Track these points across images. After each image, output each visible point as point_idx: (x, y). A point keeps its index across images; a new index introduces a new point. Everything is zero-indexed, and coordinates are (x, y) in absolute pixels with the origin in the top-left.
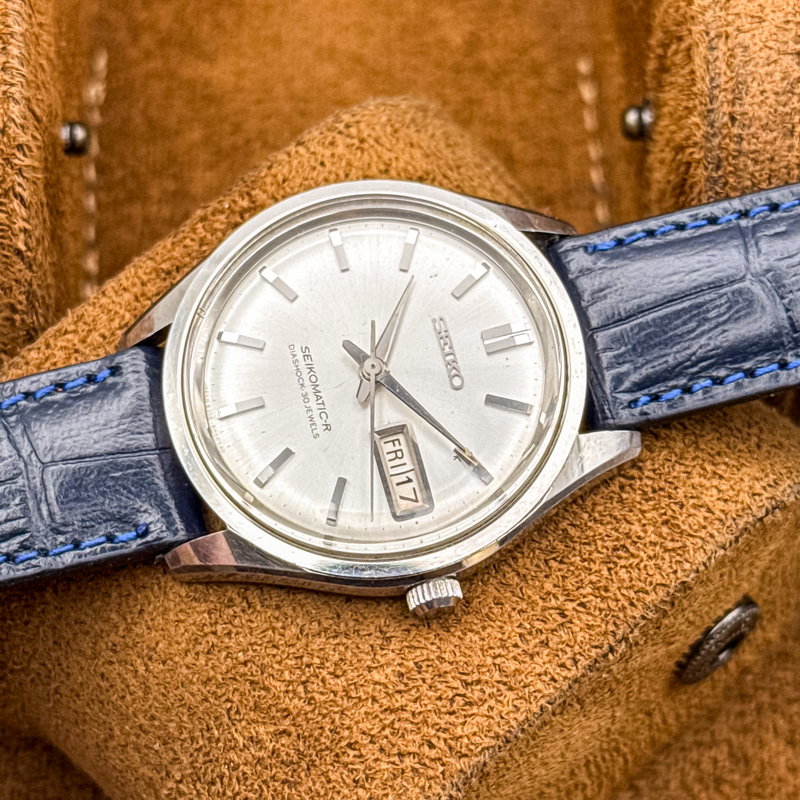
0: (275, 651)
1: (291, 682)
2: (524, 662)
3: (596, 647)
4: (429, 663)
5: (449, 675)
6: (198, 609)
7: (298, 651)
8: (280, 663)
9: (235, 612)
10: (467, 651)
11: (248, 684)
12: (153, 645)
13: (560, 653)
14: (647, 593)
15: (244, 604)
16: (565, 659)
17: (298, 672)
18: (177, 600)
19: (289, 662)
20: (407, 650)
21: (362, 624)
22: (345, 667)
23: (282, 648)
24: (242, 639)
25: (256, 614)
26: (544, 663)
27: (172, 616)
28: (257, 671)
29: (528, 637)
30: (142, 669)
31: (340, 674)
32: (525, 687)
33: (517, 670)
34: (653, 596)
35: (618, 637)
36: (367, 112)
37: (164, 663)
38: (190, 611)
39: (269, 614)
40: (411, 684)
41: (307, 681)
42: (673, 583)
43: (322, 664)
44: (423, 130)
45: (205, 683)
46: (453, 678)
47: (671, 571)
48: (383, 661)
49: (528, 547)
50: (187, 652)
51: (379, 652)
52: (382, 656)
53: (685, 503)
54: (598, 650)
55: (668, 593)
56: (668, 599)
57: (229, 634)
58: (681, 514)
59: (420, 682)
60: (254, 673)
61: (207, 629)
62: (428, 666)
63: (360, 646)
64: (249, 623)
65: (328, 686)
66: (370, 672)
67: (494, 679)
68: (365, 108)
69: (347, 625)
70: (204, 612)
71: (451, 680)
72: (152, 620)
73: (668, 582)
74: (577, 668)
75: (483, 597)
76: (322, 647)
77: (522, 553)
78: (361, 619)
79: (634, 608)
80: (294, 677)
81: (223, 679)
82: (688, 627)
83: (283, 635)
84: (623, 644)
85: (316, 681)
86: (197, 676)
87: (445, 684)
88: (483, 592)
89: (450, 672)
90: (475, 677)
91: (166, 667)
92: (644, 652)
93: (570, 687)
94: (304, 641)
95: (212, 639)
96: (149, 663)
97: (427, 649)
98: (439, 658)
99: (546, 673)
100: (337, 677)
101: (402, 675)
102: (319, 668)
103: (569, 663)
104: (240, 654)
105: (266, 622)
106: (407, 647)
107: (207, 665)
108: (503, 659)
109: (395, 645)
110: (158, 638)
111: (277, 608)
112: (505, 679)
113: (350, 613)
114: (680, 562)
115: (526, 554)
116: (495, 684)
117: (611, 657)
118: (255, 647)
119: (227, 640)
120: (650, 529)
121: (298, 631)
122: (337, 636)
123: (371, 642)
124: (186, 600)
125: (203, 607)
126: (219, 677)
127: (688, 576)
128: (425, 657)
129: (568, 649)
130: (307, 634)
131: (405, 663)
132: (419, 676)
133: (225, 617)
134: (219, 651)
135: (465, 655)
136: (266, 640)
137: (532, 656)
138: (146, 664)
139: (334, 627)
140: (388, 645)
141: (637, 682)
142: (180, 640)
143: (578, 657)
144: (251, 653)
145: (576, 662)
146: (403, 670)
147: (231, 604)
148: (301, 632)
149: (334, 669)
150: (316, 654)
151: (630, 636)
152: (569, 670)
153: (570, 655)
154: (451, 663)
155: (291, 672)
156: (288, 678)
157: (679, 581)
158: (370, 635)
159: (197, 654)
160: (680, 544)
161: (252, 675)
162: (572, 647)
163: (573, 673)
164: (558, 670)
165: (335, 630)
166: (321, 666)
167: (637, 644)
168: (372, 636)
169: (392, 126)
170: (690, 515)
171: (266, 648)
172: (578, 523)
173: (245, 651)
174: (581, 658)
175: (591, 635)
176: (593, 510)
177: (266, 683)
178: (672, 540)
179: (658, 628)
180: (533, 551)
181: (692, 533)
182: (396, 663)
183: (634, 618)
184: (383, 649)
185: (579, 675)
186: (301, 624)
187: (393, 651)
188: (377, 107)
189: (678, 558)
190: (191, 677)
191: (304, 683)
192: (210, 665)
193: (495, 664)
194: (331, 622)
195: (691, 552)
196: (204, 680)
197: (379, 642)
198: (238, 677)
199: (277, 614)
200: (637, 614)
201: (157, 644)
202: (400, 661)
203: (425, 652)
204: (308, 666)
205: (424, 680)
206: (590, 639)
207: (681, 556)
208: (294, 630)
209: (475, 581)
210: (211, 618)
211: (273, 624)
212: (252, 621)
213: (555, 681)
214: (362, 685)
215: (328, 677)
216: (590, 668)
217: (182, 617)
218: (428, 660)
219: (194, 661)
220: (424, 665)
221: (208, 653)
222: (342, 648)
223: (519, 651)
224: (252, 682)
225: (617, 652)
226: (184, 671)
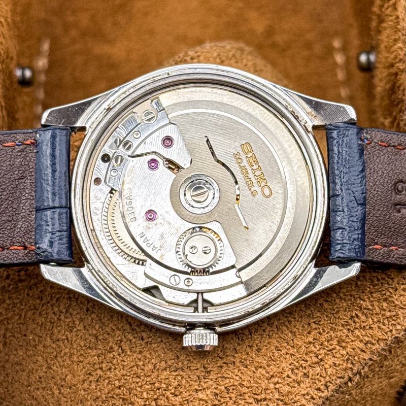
0: (138, 380)
1: (148, 399)
2: (294, 387)
3: (340, 378)
4: (234, 388)
5: (246, 395)
6: (91, 354)
7: (152, 379)
8: (141, 387)
9: (114, 356)
10: (258, 380)
11: (121, 401)
12: (64, 377)
13: (317, 382)
14: (373, 344)
15: (120, 350)
16: (319, 385)
17: (152, 393)
18: (79, 348)
19: (147, 387)
20: (220, 379)
21: (192, 362)
22: (181, 390)
23: (142, 378)
24: (117, 372)
25: (127, 356)
26: (307, 388)
27: (75, 359)
28: (127, 392)
29: (296, 371)
30: (57, 392)
31: (178, 394)
32: (294, 403)
33: (289, 392)
34: (377, 346)
35: (354, 371)
36: (205, 50)
37: (70, 388)
38: (85, 355)
39: (135, 356)
40: (222, 401)
41: (158, 399)
42: (390, 338)
43: (167, 387)
44: (240, 62)
45: (95, 400)
46: (249, 397)
47: (388, 330)
48: (205, 386)
49: (298, 315)
50: (84, 381)
51: (203, 380)
52: (205, 383)
53: (398, 288)
54: (341, 380)
55: (387, 344)
56: (387, 348)
57: (110, 369)
58: (395, 295)
59: (228, 399)
60: (125, 394)
61: (97, 366)
62: (233, 389)
63: (191, 376)
64: (122, 362)
65: (171, 402)
66: (197, 392)
67: (275, 397)
68: (204, 48)
69: (183, 363)
70: (95, 356)
71: (248, 398)
72: (63, 361)
73: (387, 337)
74: (328, 391)
75: (268, 346)
76: (167, 377)
77: (294, 318)
78: (192, 360)
79: (364, 354)
80: (150, 396)
81: (106, 397)
82: (402, 367)
83: (143, 370)
84: (358, 376)
85: (163, 398)
86: (90, 396)
87: (243, 401)
88: (269, 343)
89: (247, 393)
90: (263, 396)
91: (72, 391)
92: (373, 383)
93: (324, 403)
94: (156, 373)
95: (99, 372)
96: (61, 388)
97: (233, 379)
98: (240, 384)
99: (308, 394)
100: (176, 396)
101: (217, 395)
102: (165, 390)
103: (322, 388)
104: (117, 382)
105: (133, 361)
106: (221, 377)
107: (96, 389)
108: (281, 385)
109: (213, 376)
110: (67, 373)
111: (140, 353)
112: (282, 398)
113: (185, 356)
114: (394, 325)
115: (297, 319)
116: (276, 401)
117: (350, 384)
118: (126, 377)
119: (108, 373)
120: (376, 304)
121: (153, 367)
122: (177, 370)
123: (199, 374)
124: (84, 348)
125: (95, 352)
126: (104, 396)
127: (399, 334)
128: (232, 384)
129: (322, 379)
130: (158, 369)
131: (219, 387)
132: (227, 396)
133: (108, 358)
134: (104, 380)
135: (257, 383)
136: (132, 373)
137: (299, 383)
138: (59, 389)
139: (175, 364)
140: (209, 376)
141: (370, 402)
142: (80, 374)
143: (329, 384)
144: (123, 381)
145: (327, 387)
146: (218, 392)
147: (111, 350)
148: (155, 367)
149: (175, 391)
150: (164, 381)
151: (362, 371)
152: (322, 392)
153: (323, 382)
154: (248, 388)
155: (148, 393)
156: (146, 397)
157: (393, 337)
158: (197, 369)
159: (91, 382)
160: (394, 313)
161: (124, 395)
162: (325, 378)
163: (326, 394)
164: (316, 392)
165: (175, 366)
166: (166, 389)
167: (367, 377)
168: (198, 371)
169: (220, 59)
170: (401, 295)
171: (132, 378)
172: (330, 300)
173: (119, 380)
174: (331, 385)
175: (337, 370)
176: (339, 292)
177: (132, 400)
178: (390, 311)
179: (382, 367)
180: (301, 317)
181: (402, 306)
182: (213, 387)
183: (365, 360)
184: (205, 378)
185: (329, 395)
186: (154, 363)
187: (211, 380)
188: (211, 48)
189: (393, 322)
190: (86, 396)
191: (155, 400)
192: (98, 389)
193: (275, 388)
194: (173, 361)
195: (402, 319)
196: (95, 398)
197: (203, 374)
198: (115, 396)
199: (140, 356)
200: (367, 357)
201: (66, 376)
202: (216, 386)
203: (232, 381)
204: (158, 389)
205: (230, 398)
206: (336, 373)
207: (395, 321)
208: (150, 367)
209: (265, 336)
210: (99, 360)
211: (138, 363)
212: (124, 361)
213: (314, 399)
214: (192, 401)
215: (170, 395)
216: (336, 391)
217: (81, 359)
218: (234, 385)
219: (88, 387)
220: (231, 388)
221: (97, 381)
222: (179, 378)
223: (290, 380)
224: (124, 399)
225: (354, 381)
226: (83, 392)
